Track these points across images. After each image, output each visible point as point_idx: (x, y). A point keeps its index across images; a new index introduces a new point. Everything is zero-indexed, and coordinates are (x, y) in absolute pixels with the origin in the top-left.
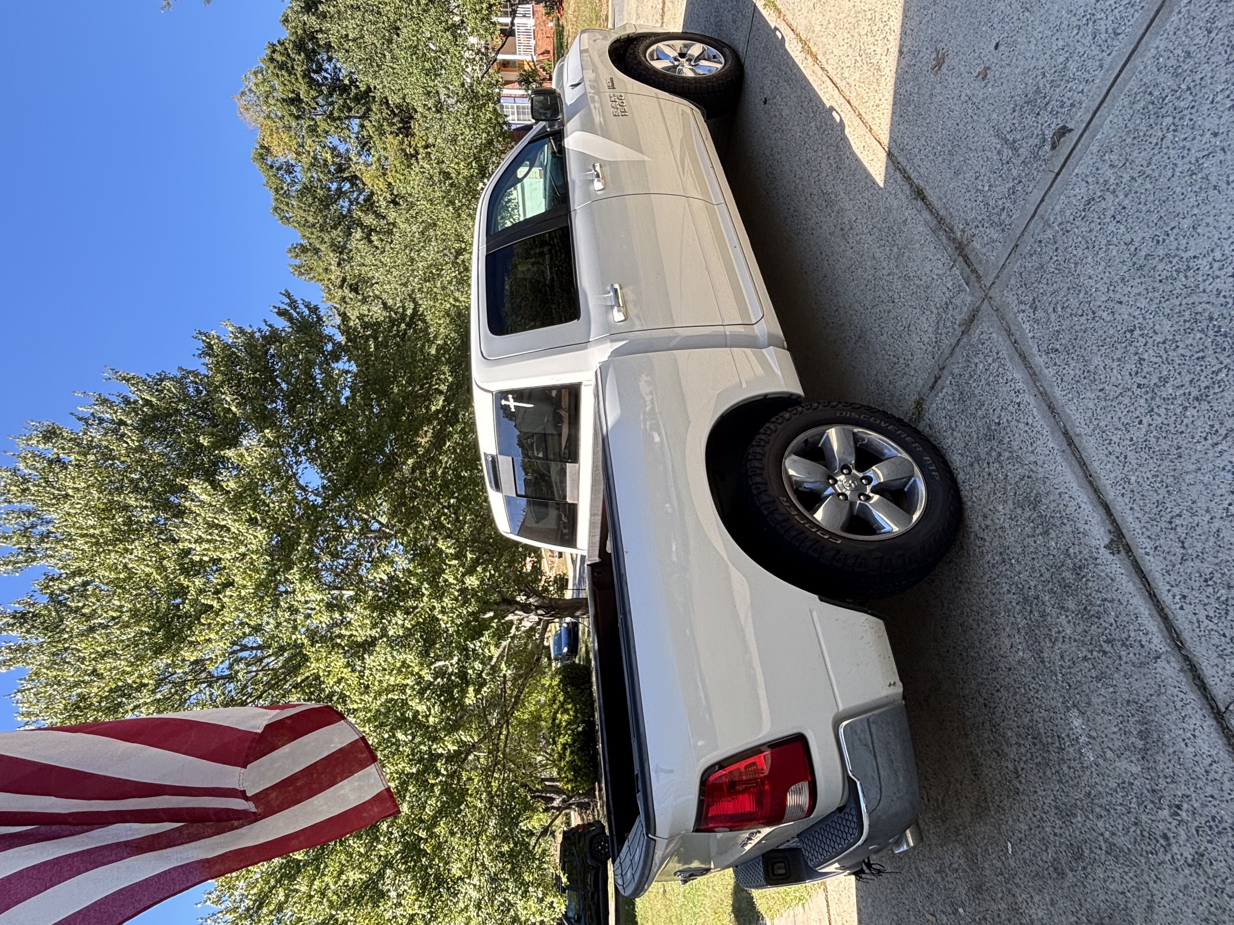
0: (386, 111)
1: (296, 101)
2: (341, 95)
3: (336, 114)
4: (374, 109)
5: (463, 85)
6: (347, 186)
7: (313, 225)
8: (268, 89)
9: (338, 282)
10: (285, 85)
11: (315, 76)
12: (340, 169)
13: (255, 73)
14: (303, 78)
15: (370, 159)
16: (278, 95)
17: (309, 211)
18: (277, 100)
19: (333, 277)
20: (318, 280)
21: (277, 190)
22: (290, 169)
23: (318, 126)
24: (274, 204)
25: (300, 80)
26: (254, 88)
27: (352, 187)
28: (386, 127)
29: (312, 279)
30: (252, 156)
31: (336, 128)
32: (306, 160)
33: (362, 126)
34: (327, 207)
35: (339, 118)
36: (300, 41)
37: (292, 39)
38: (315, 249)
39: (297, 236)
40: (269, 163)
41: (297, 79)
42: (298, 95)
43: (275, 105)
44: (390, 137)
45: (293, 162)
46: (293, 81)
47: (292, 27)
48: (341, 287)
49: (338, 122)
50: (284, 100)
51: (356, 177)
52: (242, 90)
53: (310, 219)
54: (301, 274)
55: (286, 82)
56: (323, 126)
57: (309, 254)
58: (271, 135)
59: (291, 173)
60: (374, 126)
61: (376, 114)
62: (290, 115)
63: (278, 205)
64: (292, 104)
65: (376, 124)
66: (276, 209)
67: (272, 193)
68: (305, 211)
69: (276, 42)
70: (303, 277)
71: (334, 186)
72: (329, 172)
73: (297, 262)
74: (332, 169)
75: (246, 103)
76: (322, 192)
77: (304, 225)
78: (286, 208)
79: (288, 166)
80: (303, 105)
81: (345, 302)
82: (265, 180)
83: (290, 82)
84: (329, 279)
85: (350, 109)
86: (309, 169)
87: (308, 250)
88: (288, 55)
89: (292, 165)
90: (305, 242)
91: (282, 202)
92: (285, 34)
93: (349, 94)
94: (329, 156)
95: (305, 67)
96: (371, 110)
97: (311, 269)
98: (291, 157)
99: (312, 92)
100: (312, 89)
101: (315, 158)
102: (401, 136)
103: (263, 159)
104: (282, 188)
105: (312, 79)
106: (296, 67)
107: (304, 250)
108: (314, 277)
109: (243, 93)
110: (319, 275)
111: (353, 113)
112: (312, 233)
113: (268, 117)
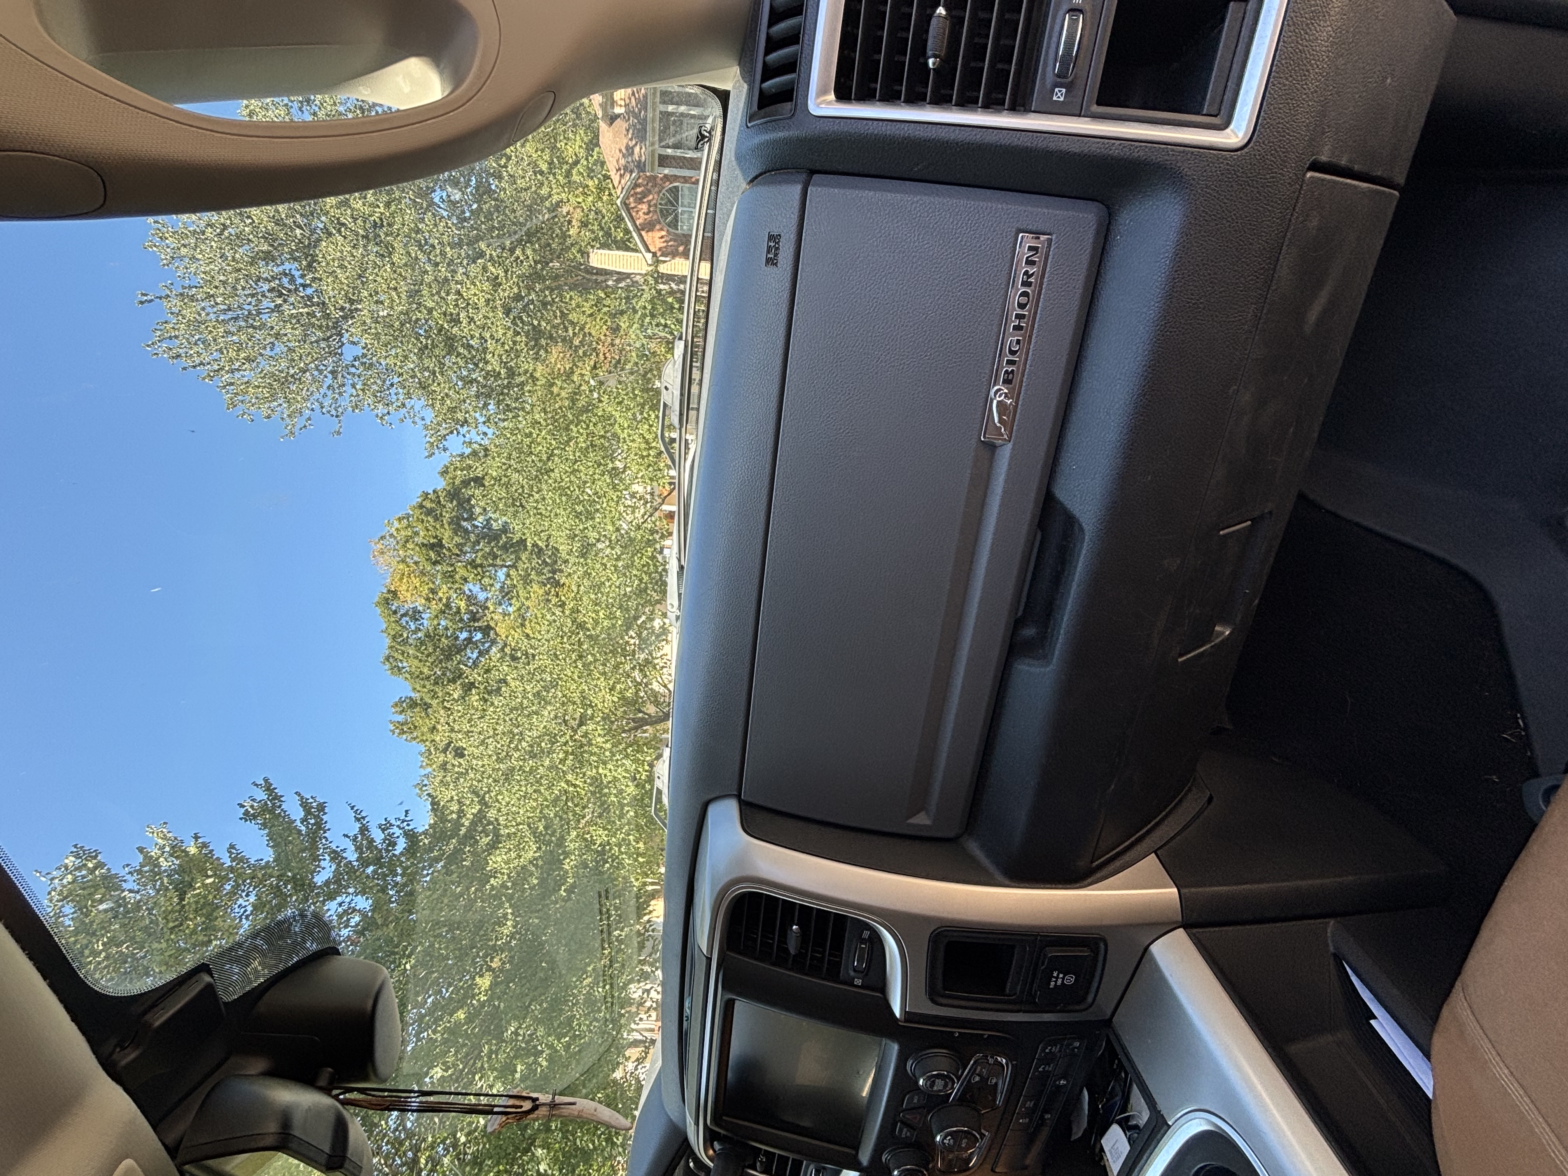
0: (536, 560)
1: (437, 545)
2: (489, 543)
3: (478, 561)
4: (523, 558)
5: (618, 530)
6: (479, 636)
7: (428, 678)
8: (410, 534)
9: (441, 746)
10: (428, 530)
11: (465, 524)
12: (474, 618)
13: (400, 519)
14: (449, 524)
15: (511, 609)
16: (419, 540)
17: (426, 661)
18: (417, 545)
19: (438, 739)
20: (422, 740)
21: (394, 637)
22: (415, 615)
23: (457, 573)
24: (387, 652)
25: (446, 526)
26: (395, 533)
27: (484, 638)
28: (533, 576)
29: (415, 739)
30: (377, 599)
31: (476, 575)
32: (435, 606)
33: (508, 575)
34: (449, 658)
35: (481, 566)
36: (455, 490)
37: (448, 488)
38: (425, 704)
39: (404, 688)
40: (394, 608)
41: (442, 526)
42: (440, 540)
43: (412, 550)
44: (535, 587)
45: (420, 608)
46: (438, 526)
47: (450, 478)
48: (445, 751)
49: (479, 569)
50: (423, 545)
51: (489, 627)
52: (383, 534)
53: (426, 670)
54: (403, 732)
55: (430, 528)
56: (462, 572)
57: (418, 709)
58: (401, 579)
59: (417, 620)
60: (520, 575)
61: (524, 563)
62: (427, 560)
63: (392, 654)
64: (432, 549)
65: (523, 573)
66: (387, 659)
67: (388, 641)
68: (420, 661)
69: (431, 491)
70: (404, 736)
71: (464, 635)
72: (461, 620)
73: (401, 718)
74: (465, 617)
75: (383, 547)
76: (446, 641)
77: (418, 677)
78: (401, 657)
79: (414, 612)
80: (444, 551)
81: (445, 770)
82: (384, 626)
83: (434, 527)
84: (433, 741)
85: (495, 557)
86: (437, 616)
87: (416, 704)
88: (439, 502)
89: (419, 612)
90: (416, 696)
91: (397, 650)
92: (441, 484)
93: (499, 542)
94: (463, 604)
95: (454, 513)
96: (520, 559)
97: (416, 727)
98: (420, 603)
99: (456, 539)
100: (457, 535)
101: (448, 606)
102: (549, 586)
103: (388, 604)
104: (401, 635)
105: (460, 526)
106: (444, 514)
107: (413, 704)
108: (417, 737)
109: (383, 538)
110: (423, 735)
111: (499, 562)
112: (424, 687)
113: (403, 561)
